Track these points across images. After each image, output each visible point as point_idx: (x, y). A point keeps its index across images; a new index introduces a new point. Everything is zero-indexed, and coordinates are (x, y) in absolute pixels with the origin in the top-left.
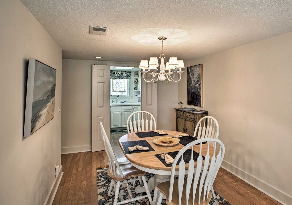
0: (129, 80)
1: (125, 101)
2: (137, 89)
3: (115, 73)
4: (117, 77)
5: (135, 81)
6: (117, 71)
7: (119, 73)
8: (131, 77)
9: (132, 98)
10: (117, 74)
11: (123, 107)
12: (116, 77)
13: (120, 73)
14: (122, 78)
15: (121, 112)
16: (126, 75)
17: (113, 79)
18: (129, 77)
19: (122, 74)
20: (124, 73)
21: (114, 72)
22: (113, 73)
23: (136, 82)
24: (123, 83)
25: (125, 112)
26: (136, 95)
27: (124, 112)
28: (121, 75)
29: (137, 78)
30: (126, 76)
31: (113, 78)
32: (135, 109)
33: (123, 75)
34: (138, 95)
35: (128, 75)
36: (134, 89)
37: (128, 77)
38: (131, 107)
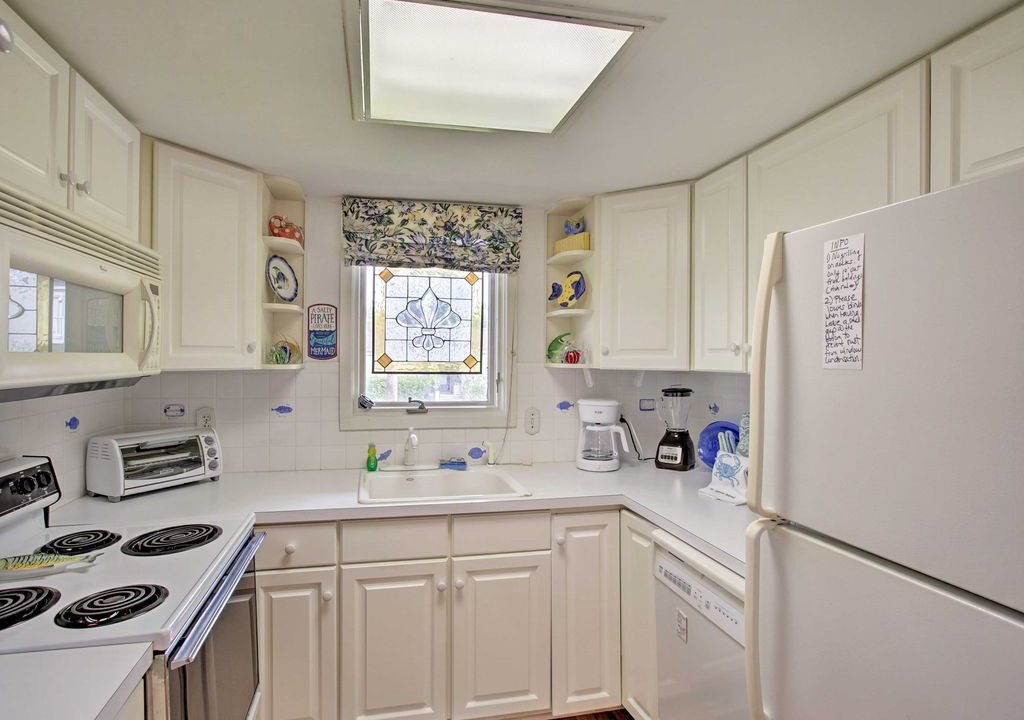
0: (504, 276)
1: (476, 453)
2: (573, 357)
3: (396, 218)
4: (406, 256)
5: (556, 291)
6: (408, 202)
7: (423, 222)
8: (523, 251)
9: (533, 429)
10: (411, 225)
11: (459, 527)
12: (400, 256)
13: (431, 219)
14: (450, 263)
15: (442, 583)
16: (485, 234)
17: (379, 269)
18: (503, 255)
19: (448, 227)
20: (471, 221)
21: (381, 207)
22: (380, 219)
23: (568, 291)
24: (461, 308)
25: (478, 579)
26: (564, 406)
27: (471, 573)
28: (441, 233)
29: (578, 261)
30: (484, 246)
31: (378, 261)
32: (570, 549)
33: (457, 233)
34: (582, 402)
35: (497, 242)
36: (550, 356)
37: (497, 249)
38: (540, 525)
